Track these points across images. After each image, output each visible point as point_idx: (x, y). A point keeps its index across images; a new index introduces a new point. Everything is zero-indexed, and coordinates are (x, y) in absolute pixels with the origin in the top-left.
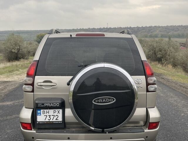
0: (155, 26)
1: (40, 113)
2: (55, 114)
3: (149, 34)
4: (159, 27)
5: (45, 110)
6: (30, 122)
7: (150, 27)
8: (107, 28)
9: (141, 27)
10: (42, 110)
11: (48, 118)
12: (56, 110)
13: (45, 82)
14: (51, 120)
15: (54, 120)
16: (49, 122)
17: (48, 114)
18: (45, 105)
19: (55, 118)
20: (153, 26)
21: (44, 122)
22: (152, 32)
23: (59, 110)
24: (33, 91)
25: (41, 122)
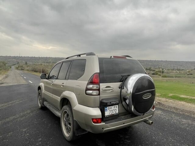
0: (49, 57)
1: (107, 110)
2: (115, 109)
3: (46, 61)
4: (52, 58)
5: (110, 107)
6: (101, 117)
7: (46, 58)
8: (19, 57)
9: (41, 57)
10: (108, 107)
11: (111, 112)
12: (115, 106)
13: (107, 87)
14: (113, 113)
15: (115, 113)
16: (112, 115)
17: (111, 110)
18: (112, 103)
19: (115, 111)
20: (48, 57)
21: (109, 115)
22: (47, 60)
23: (116, 105)
24: (99, 94)
25: (107, 116)
